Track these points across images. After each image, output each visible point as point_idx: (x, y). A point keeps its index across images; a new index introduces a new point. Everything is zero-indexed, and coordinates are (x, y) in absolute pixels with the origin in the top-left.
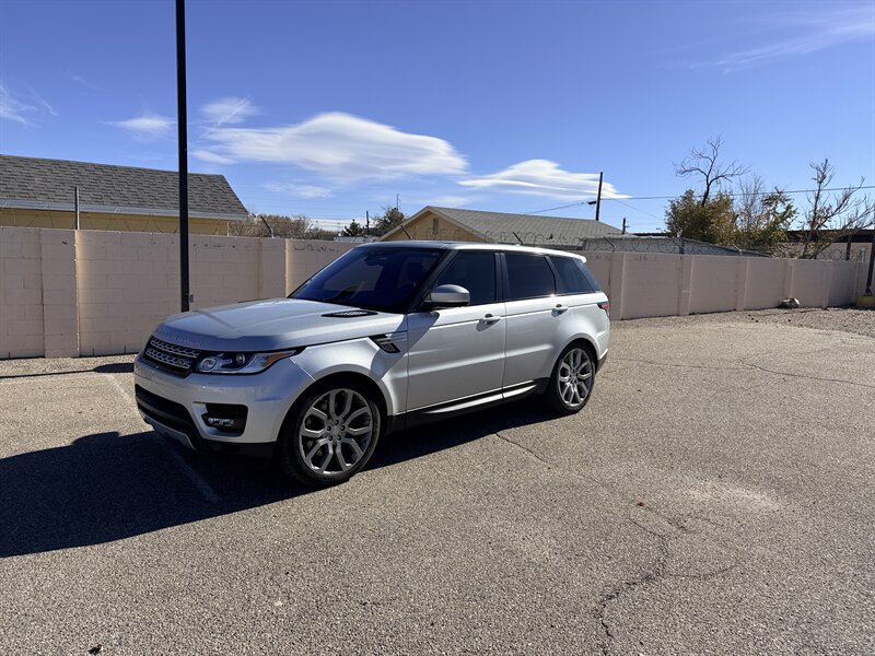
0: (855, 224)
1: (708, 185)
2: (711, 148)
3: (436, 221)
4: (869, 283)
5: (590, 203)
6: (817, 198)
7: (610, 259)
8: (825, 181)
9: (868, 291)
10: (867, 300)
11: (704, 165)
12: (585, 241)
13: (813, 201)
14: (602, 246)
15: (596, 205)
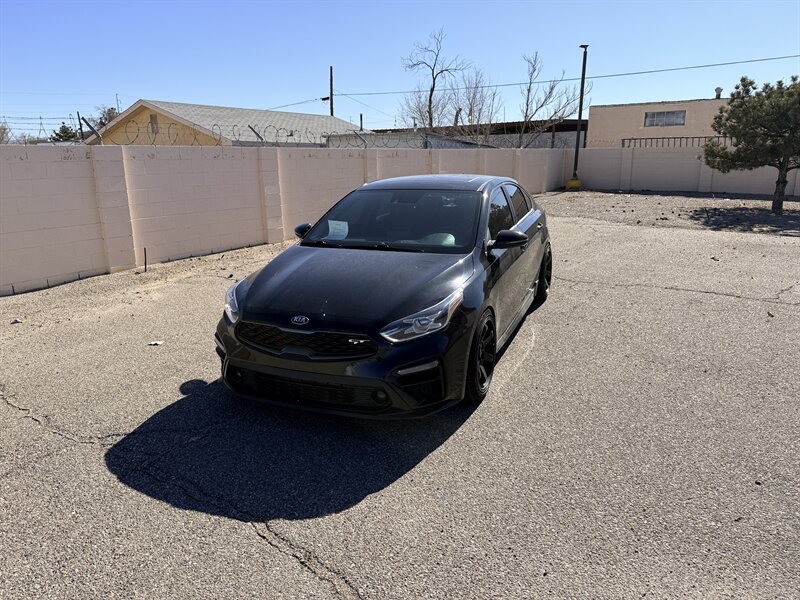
0: (559, 114)
1: (434, 79)
2: (434, 42)
3: (153, 118)
4: (575, 169)
5: (324, 99)
6: (529, 90)
7: (363, 156)
8: (535, 74)
9: (575, 175)
10: (574, 183)
11: (429, 58)
12: (329, 138)
13: (526, 92)
14: (353, 142)
15: (329, 101)
